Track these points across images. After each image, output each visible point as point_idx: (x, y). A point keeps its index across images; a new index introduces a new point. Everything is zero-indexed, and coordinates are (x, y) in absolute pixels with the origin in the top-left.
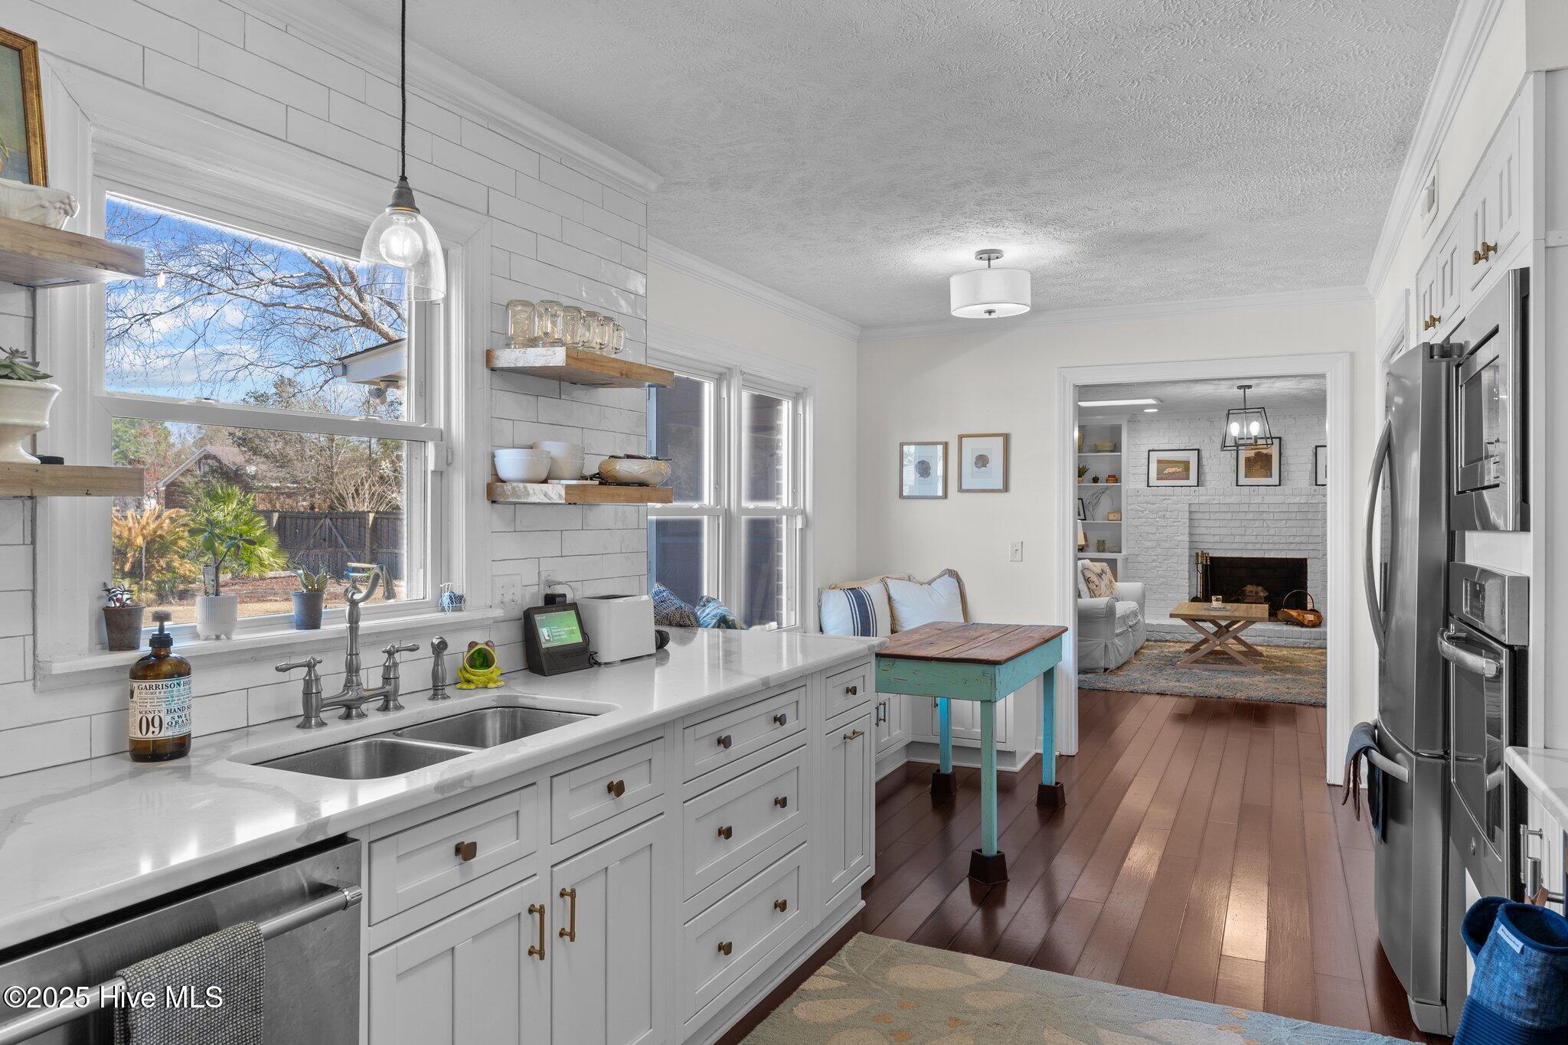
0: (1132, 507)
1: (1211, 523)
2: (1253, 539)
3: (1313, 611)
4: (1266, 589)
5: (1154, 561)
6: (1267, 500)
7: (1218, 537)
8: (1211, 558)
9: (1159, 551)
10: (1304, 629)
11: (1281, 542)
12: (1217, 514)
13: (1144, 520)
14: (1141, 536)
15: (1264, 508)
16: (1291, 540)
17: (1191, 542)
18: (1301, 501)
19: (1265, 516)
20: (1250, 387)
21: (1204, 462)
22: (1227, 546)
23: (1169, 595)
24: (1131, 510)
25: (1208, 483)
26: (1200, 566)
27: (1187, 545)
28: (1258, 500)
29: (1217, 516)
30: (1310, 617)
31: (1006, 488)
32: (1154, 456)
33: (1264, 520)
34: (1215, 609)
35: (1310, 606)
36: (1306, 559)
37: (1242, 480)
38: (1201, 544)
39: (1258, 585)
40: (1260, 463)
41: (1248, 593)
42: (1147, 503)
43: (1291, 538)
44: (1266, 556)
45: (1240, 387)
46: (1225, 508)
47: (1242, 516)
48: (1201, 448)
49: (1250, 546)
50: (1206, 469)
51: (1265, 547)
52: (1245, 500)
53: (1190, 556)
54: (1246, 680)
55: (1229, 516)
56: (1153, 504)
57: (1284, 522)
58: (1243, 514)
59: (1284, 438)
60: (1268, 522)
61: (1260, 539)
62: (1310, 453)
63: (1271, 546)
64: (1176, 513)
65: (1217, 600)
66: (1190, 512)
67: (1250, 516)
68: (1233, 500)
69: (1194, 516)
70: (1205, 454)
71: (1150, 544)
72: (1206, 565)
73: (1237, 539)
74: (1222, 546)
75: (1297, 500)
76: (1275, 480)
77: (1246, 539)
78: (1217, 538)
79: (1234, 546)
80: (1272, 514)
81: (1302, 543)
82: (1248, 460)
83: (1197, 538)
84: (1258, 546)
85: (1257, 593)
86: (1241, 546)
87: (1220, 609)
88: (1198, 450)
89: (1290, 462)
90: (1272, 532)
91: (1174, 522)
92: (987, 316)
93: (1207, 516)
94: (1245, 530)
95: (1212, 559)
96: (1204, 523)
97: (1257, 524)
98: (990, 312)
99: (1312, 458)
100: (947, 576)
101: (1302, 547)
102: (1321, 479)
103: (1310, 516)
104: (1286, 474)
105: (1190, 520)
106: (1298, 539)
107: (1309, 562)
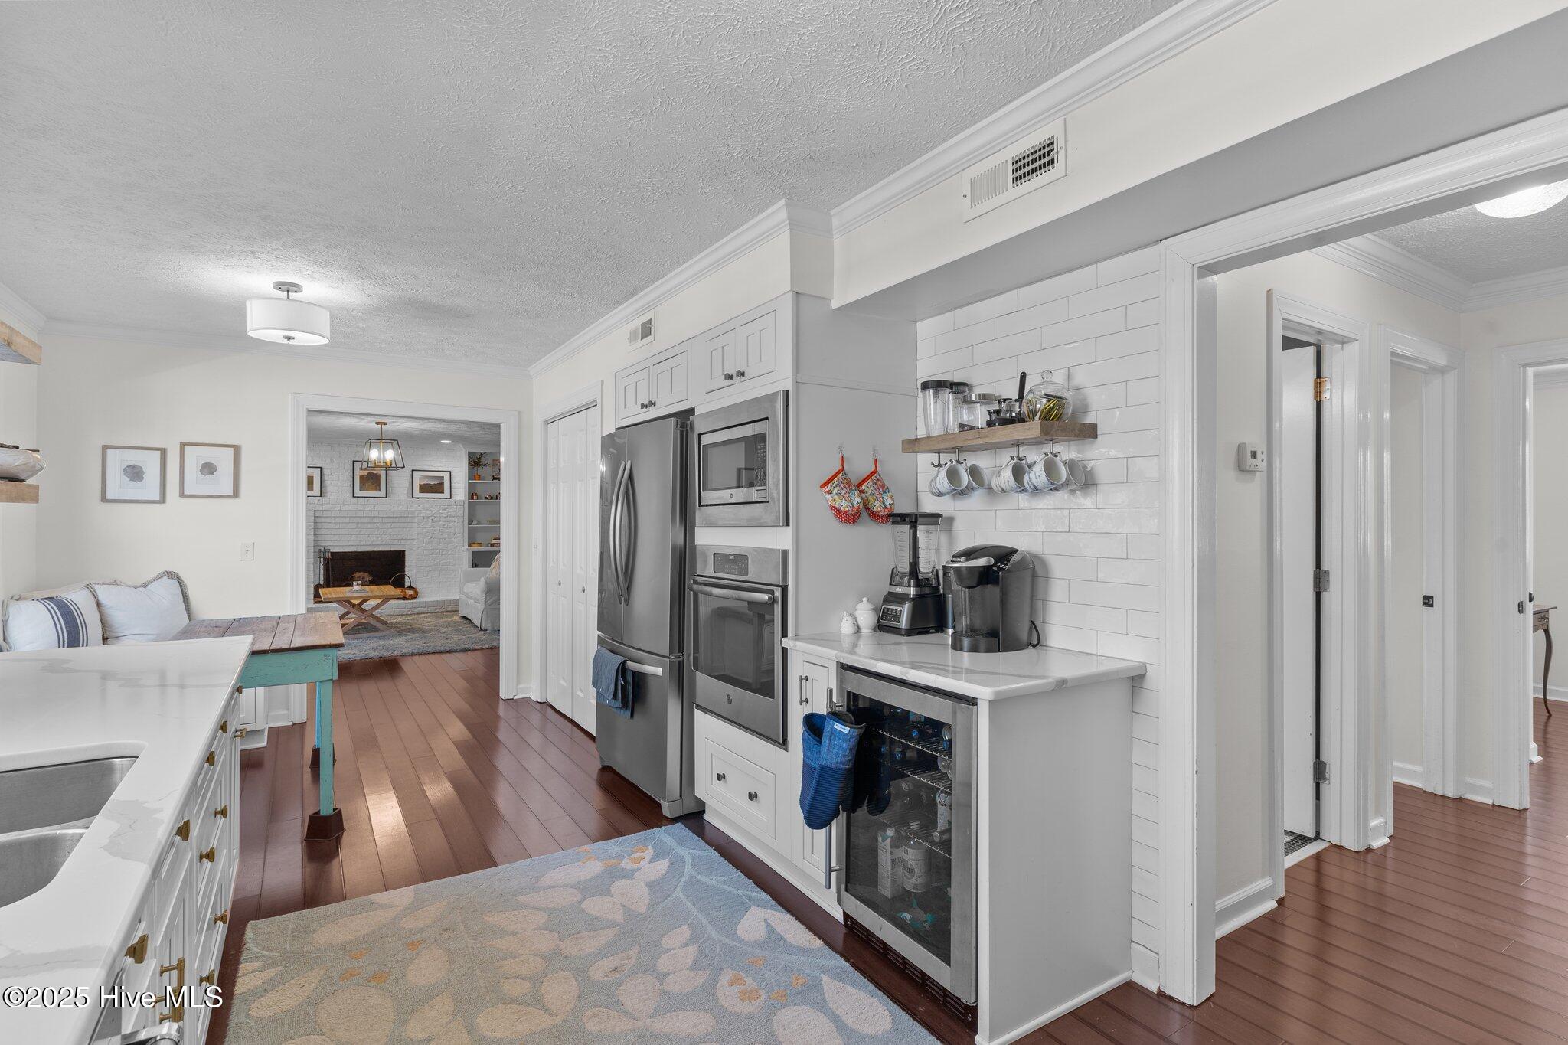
1: (332, 526)
2: (365, 537)
3: (411, 588)
4: (370, 574)
6: (378, 508)
10: (407, 601)
11: (386, 539)
12: (337, 519)
15: (376, 514)
16: (393, 537)
17: (314, 540)
18: (403, 509)
19: (375, 520)
20: (385, 424)
21: (326, 477)
22: (345, 543)
25: (329, 495)
26: (322, 559)
27: (311, 544)
28: (369, 508)
30: (411, 592)
31: (236, 494)
33: (375, 523)
34: (357, 591)
35: (407, 584)
36: (404, 551)
37: (358, 493)
38: (323, 542)
39: (365, 571)
40: (371, 480)
44: (375, 550)
45: (378, 423)
46: (345, 514)
47: (358, 520)
48: (323, 467)
49: (363, 543)
50: (327, 483)
51: (375, 543)
52: (360, 508)
53: (314, 552)
54: (390, 642)
55: (347, 520)
57: (390, 524)
58: (359, 518)
60: (378, 524)
61: (371, 537)
62: (409, 475)
63: (379, 543)
65: (358, 584)
66: (315, 517)
67: (364, 520)
68: (351, 508)
69: (318, 520)
70: (326, 472)
72: (328, 559)
73: (353, 538)
74: (341, 543)
75: (400, 509)
76: (382, 493)
77: (361, 538)
78: (336, 537)
79: (350, 543)
80: (381, 519)
81: (402, 539)
82: (362, 477)
83: (320, 538)
84: (369, 543)
85: (364, 578)
86: (355, 543)
87: (360, 591)
88: (321, 468)
89: (393, 481)
90: (381, 531)
92: (285, 341)
93: (329, 520)
94: (360, 532)
95: (332, 553)
96: (325, 526)
97: (370, 526)
98: (289, 338)
99: (409, 478)
100: (165, 578)
101: (402, 542)
102: (417, 493)
103: (409, 519)
104: (390, 489)
105: (315, 523)
106: (399, 537)
107: (406, 553)
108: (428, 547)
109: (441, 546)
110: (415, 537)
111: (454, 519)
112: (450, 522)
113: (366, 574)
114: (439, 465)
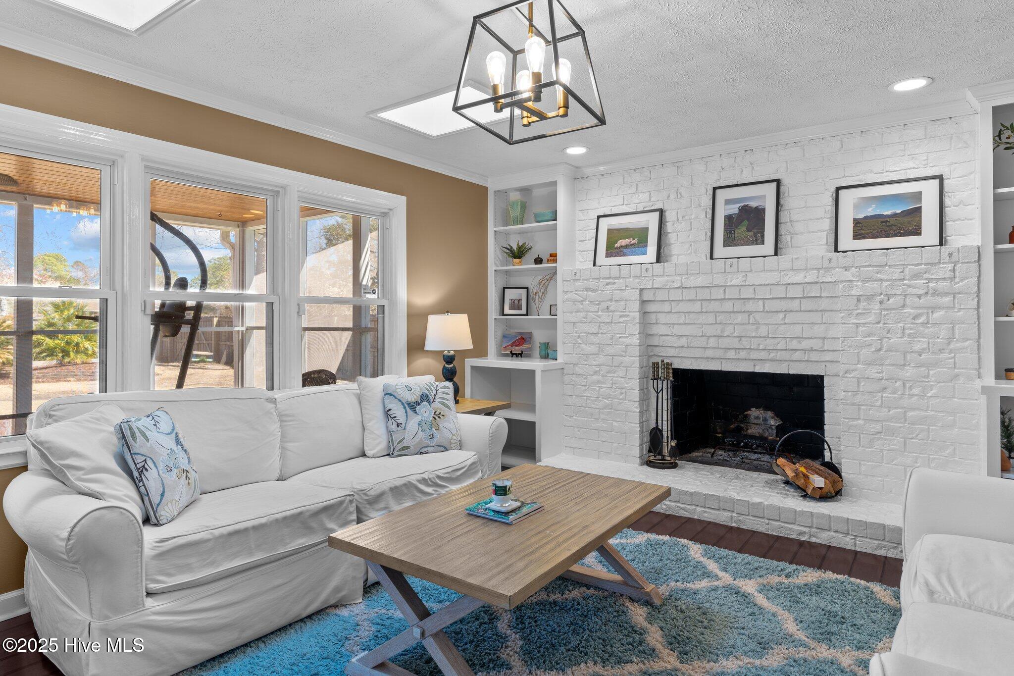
0: (569, 295)
1: (673, 318)
2: (735, 343)
4: (778, 415)
5: (596, 373)
6: (753, 279)
7: (685, 338)
8: (674, 369)
9: (602, 359)
10: (802, 506)
11: (779, 347)
12: (681, 304)
13: (582, 314)
14: (579, 337)
15: (747, 293)
16: (794, 344)
17: (646, 346)
18: (808, 280)
19: (750, 306)
21: (669, 227)
22: (698, 353)
23: (615, 424)
24: (568, 300)
25: (674, 259)
27: (636, 351)
28: (737, 280)
29: (682, 307)
30: (818, 481)
32: (605, 224)
33: (750, 313)
36: (821, 378)
37: (720, 250)
38: (662, 349)
39: (767, 408)
40: (746, 223)
41: (753, 420)
42: (587, 290)
43: (795, 342)
44: (758, 369)
46: (691, 295)
47: (714, 306)
48: (666, 208)
49: (731, 354)
50: (672, 238)
51: (754, 355)
52: (719, 281)
53: (644, 367)
55: (697, 307)
56: (594, 291)
57: (781, 315)
58: (717, 303)
59: (786, 180)
60: (758, 316)
61: (745, 343)
62: (829, 201)
63: (763, 355)
64: (623, 303)
66: (643, 302)
67: (728, 306)
68: (699, 281)
69: (651, 308)
70: (670, 216)
71: (589, 349)
73: (712, 343)
74: (693, 353)
75: (799, 278)
76: (766, 248)
77: (724, 342)
78: (683, 342)
79: (710, 353)
80: (761, 303)
81: (812, 350)
82: (729, 219)
83: (655, 341)
84: (743, 354)
85: (765, 420)
86: (718, 353)
88: (661, 211)
89: (794, 217)
90: (763, 331)
91: (621, 316)
93: (666, 307)
94: (722, 331)
95: (679, 372)
96: (662, 318)
97: (740, 318)
99: (829, 208)
101: (814, 356)
102: (846, 240)
103: (824, 304)
104: (785, 238)
105: (644, 314)
106: (805, 344)
107: (826, 381)
108: (872, 372)
109: (909, 372)
110: (838, 345)
111: (947, 300)
112: (934, 308)
113: (769, 414)
114: (911, 165)
